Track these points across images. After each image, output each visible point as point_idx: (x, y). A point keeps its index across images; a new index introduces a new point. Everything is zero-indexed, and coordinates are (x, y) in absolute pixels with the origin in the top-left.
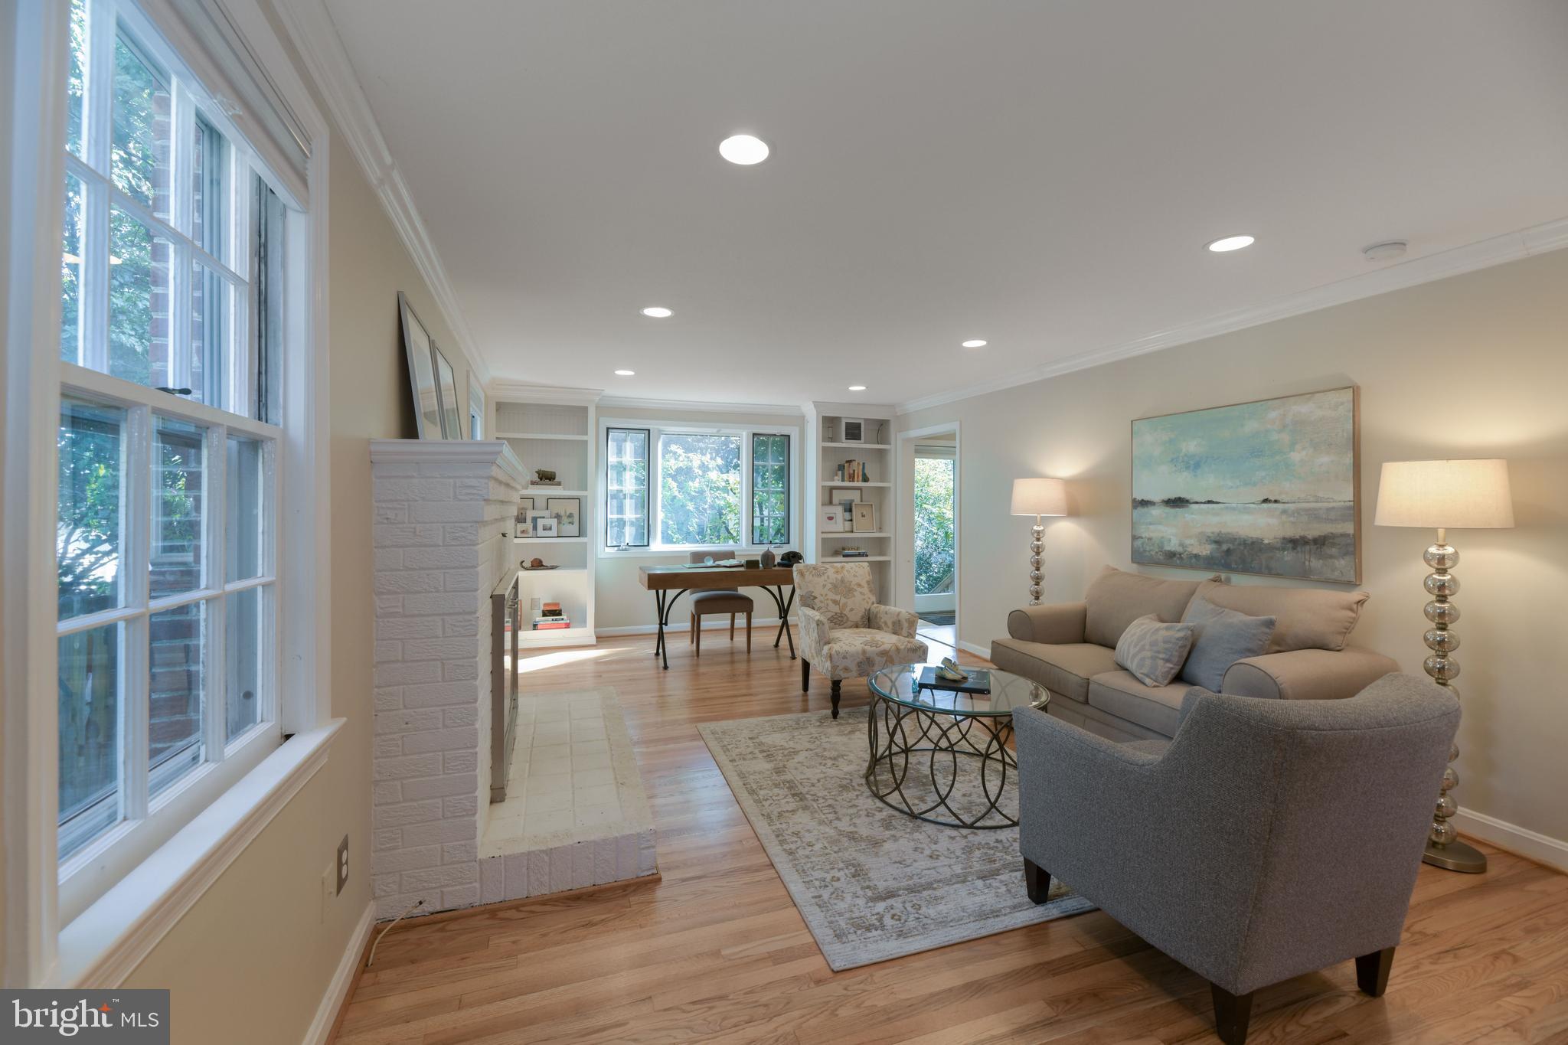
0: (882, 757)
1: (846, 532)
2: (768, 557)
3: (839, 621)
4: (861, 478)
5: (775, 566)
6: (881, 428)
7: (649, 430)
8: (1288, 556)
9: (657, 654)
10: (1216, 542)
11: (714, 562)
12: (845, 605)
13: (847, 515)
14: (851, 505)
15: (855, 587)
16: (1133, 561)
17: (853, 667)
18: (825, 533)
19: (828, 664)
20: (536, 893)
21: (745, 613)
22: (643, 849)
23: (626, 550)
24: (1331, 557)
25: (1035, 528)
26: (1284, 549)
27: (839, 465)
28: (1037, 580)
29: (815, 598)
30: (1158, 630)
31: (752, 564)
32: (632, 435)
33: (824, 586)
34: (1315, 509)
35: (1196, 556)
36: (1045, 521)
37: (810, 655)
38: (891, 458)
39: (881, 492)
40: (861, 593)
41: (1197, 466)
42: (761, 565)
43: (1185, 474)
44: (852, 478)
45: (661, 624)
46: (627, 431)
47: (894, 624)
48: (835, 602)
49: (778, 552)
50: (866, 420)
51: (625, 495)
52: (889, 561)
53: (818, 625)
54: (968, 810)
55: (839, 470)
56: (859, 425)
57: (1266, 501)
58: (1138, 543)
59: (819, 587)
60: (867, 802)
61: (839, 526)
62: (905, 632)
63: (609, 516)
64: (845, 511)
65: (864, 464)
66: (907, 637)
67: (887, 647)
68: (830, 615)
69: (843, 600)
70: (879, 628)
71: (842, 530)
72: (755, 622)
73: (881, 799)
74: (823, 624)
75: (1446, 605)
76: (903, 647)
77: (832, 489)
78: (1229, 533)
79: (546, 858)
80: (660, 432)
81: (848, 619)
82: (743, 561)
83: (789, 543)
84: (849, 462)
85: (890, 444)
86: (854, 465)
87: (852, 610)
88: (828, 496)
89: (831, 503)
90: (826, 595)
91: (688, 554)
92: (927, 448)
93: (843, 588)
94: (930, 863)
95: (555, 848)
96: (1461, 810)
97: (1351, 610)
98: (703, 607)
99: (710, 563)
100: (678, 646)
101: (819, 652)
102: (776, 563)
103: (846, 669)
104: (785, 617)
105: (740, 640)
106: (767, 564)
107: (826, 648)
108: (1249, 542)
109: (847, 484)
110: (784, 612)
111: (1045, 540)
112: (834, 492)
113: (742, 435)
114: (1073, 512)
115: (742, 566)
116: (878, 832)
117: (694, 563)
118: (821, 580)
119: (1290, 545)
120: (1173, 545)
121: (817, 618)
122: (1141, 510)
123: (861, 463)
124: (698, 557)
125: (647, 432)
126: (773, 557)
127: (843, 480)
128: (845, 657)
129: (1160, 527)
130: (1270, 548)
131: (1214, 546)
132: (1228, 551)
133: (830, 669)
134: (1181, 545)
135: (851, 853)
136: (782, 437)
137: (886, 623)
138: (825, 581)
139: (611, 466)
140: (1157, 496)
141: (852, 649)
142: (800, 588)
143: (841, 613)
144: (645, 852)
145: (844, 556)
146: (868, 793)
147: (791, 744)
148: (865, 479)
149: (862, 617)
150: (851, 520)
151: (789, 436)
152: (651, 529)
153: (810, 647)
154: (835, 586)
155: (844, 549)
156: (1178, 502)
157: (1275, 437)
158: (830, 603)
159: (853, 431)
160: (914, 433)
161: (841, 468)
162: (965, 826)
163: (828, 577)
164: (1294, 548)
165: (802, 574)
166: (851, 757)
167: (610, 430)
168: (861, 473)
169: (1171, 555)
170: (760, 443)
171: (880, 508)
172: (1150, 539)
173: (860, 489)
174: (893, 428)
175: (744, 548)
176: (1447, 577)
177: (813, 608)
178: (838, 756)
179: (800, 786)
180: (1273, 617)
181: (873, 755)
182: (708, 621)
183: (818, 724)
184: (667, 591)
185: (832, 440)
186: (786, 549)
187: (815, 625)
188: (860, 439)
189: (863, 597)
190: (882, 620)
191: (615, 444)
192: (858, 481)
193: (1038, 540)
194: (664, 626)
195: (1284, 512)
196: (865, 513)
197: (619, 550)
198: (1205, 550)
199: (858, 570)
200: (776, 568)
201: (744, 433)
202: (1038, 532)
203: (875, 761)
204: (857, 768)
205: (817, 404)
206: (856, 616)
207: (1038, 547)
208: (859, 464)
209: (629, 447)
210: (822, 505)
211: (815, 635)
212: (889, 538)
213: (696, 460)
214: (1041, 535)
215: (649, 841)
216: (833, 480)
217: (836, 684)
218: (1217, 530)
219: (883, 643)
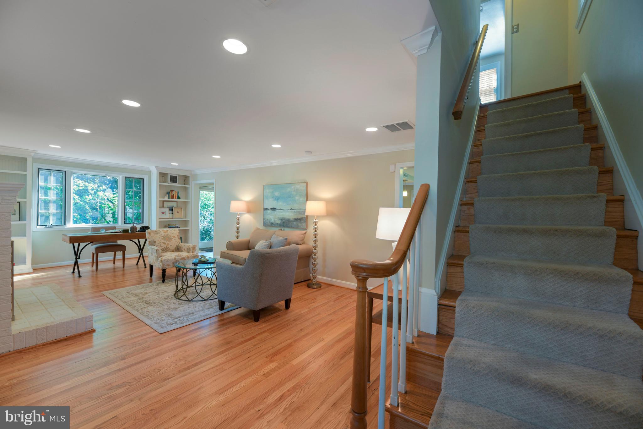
0: (180, 290)
1: (170, 218)
2: (133, 229)
3: (166, 250)
4: (177, 198)
5: (137, 232)
6: (186, 179)
7: (65, 172)
8: (295, 223)
9: (73, 272)
10: (282, 220)
11: (105, 231)
12: (168, 244)
13: (171, 212)
14: (172, 208)
15: (173, 238)
16: (264, 226)
17: (171, 264)
18: (160, 219)
19: (161, 264)
20: (40, 343)
21: (122, 252)
22: (88, 322)
23: (51, 227)
24: (302, 223)
25: (237, 216)
26: (294, 221)
27: (167, 192)
28: (238, 233)
29: (156, 242)
30: (263, 243)
31: (125, 231)
32: (56, 173)
33: (159, 238)
34: (299, 211)
35: (277, 224)
36: (241, 214)
37: (153, 262)
38: (190, 190)
39: (186, 203)
40: (175, 239)
41: (278, 199)
42: (130, 232)
43: (275, 201)
44: (173, 197)
45: (76, 259)
46: (51, 171)
47: (187, 249)
48: (164, 243)
49: (138, 227)
50: (179, 175)
51: (50, 201)
52: (189, 229)
53: (157, 251)
54: (206, 297)
55: (167, 194)
56: (176, 177)
57: (291, 209)
58: (265, 220)
59: (157, 238)
60: (175, 301)
61: (167, 216)
62: (191, 251)
63: (39, 211)
64: (170, 210)
65: (178, 192)
66: (192, 253)
67: (184, 256)
68: (162, 248)
69: (167, 242)
70: (182, 251)
71: (168, 218)
72: (126, 256)
73: (179, 299)
74: (159, 250)
75: (316, 232)
76: (190, 256)
77: (163, 201)
78: (284, 218)
79: (45, 330)
80: (72, 173)
81: (169, 249)
82: (121, 230)
83: (143, 223)
84: (172, 191)
85: (189, 185)
86: (174, 192)
87: (171, 246)
88: (162, 204)
89: (163, 207)
90: (160, 241)
91: (90, 228)
92: (204, 187)
93: (168, 238)
94: (193, 309)
95: (49, 326)
96: (318, 276)
97: (303, 235)
98: (99, 250)
99: (104, 231)
100: (86, 268)
101: (157, 261)
102: (137, 230)
103: (168, 265)
104: (142, 252)
105: (119, 264)
106: (133, 231)
107: (160, 259)
108: (288, 219)
109: (170, 200)
110: (141, 250)
111: (240, 220)
112: (165, 202)
113: (119, 177)
114: (249, 211)
115: (120, 232)
116: (177, 306)
117: (94, 232)
118: (158, 236)
119: (295, 220)
120: (272, 221)
121: (156, 249)
122: (265, 211)
123: (177, 192)
124: (95, 229)
125: (64, 172)
126: (136, 228)
127: (169, 198)
128: (167, 261)
129: (270, 216)
130: (292, 221)
131: (281, 221)
132: (284, 222)
133: (161, 265)
134: (274, 221)
135: (168, 312)
136: (140, 179)
137: (184, 249)
138: (160, 236)
139: (40, 187)
140: (269, 208)
141: (170, 258)
142: (149, 239)
143: (167, 247)
144: (89, 322)
145: (169, 228)
146: (175, 298)
147: (145, 292)
148: (179, 198)
149: (175, 248)
150: (172, 214)
151: (143, 179)
152: (67, 217)
153: (153, 260)
154: (164, 238)
155: (169, 225)
156: (274, 209)
157: (293, 193)
158: (162, 243)
159: (174, 179)
160: (199, 182)
161: (168, 193)
162: (205, 300)
163: (161, 234)
164: (296, 221)
165: (150, 233)
166: (169, 291)
167: (40, 170)
168: (177, 196)
169: (272, 224)
170: (129, 182)
171: (185, 209)
172: (267, 219)
173: (177, 202)
174: (191, 179)
175: (121, 225)
176: (316, 226)
177: (155, 246)
178: (164, 292)
179: (149, 301)
180: (287, 237)
181: (177, 289)
182: (103, 257)
183: (157, 285)
184: (81, 243)
185: (164, 182)
186: (142, 225)
187: (156, 251)
188: (177, 183)
189: (175, 241)
190: (183, 248)
191: (43, 177)
192: (175, 199)
193: (238, 220)
194: (78, 259)
195: (294, 212)
196: (178, 211)
197: (46, 227)
198: (279, 222)
199: (174, 232)
200: (138, 232)
201: (120, 177)
202: (238, 218)
203: (177, 291)
204: (171, 294)
205: (157, 167)
206: (173, 248)
207: (238, 222)
208: (176, 192)
209: (52, 179)
210: (159, 208)
211: (156, 255)
212: (189, 221)
213: (91, 186)
214: (239, 218)
215: (90, 319)
216: (164, 198)
217: (164, 271)
218: (281, 217)
219: (183, 255)
